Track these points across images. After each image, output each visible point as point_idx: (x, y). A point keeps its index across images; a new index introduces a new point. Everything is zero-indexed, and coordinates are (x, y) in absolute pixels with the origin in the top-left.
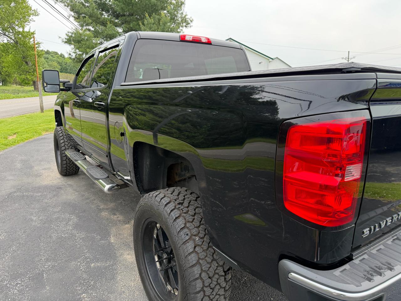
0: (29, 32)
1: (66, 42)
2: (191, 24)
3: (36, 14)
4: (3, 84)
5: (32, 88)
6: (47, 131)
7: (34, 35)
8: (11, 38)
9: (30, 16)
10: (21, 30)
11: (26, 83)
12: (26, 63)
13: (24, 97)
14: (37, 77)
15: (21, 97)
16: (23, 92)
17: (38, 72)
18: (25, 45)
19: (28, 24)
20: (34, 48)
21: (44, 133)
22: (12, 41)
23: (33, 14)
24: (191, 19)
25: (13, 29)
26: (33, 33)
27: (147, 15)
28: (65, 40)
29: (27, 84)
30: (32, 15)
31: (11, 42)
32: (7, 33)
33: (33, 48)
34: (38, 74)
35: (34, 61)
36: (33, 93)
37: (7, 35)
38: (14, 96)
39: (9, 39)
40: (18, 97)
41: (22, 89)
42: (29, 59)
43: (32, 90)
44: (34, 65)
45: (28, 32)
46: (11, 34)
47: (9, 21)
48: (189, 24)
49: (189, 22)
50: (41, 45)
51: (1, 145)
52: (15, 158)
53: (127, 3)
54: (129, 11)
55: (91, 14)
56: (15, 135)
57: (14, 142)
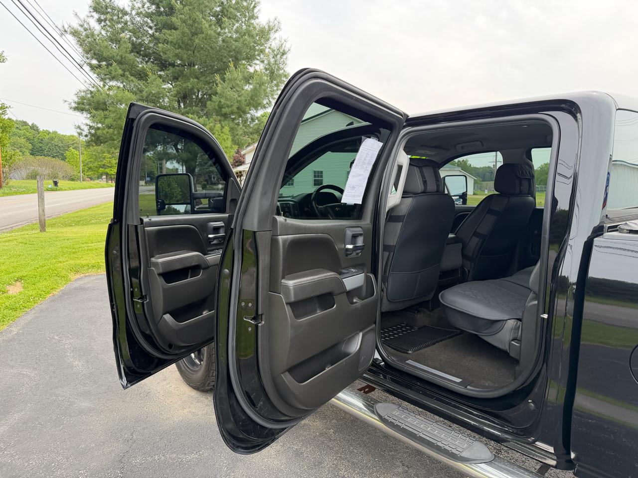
1: (76, 109)
6: (77, 272)
21: (73, 276)
27: (231, 65)
28: (74, 105)
50: (8, 111)
51: (4, 310)
52: (55, 343)
53: (184, 45)
54: (189, 59)
55: (122, 58)
56: (18, 283)
57: (28, 302)
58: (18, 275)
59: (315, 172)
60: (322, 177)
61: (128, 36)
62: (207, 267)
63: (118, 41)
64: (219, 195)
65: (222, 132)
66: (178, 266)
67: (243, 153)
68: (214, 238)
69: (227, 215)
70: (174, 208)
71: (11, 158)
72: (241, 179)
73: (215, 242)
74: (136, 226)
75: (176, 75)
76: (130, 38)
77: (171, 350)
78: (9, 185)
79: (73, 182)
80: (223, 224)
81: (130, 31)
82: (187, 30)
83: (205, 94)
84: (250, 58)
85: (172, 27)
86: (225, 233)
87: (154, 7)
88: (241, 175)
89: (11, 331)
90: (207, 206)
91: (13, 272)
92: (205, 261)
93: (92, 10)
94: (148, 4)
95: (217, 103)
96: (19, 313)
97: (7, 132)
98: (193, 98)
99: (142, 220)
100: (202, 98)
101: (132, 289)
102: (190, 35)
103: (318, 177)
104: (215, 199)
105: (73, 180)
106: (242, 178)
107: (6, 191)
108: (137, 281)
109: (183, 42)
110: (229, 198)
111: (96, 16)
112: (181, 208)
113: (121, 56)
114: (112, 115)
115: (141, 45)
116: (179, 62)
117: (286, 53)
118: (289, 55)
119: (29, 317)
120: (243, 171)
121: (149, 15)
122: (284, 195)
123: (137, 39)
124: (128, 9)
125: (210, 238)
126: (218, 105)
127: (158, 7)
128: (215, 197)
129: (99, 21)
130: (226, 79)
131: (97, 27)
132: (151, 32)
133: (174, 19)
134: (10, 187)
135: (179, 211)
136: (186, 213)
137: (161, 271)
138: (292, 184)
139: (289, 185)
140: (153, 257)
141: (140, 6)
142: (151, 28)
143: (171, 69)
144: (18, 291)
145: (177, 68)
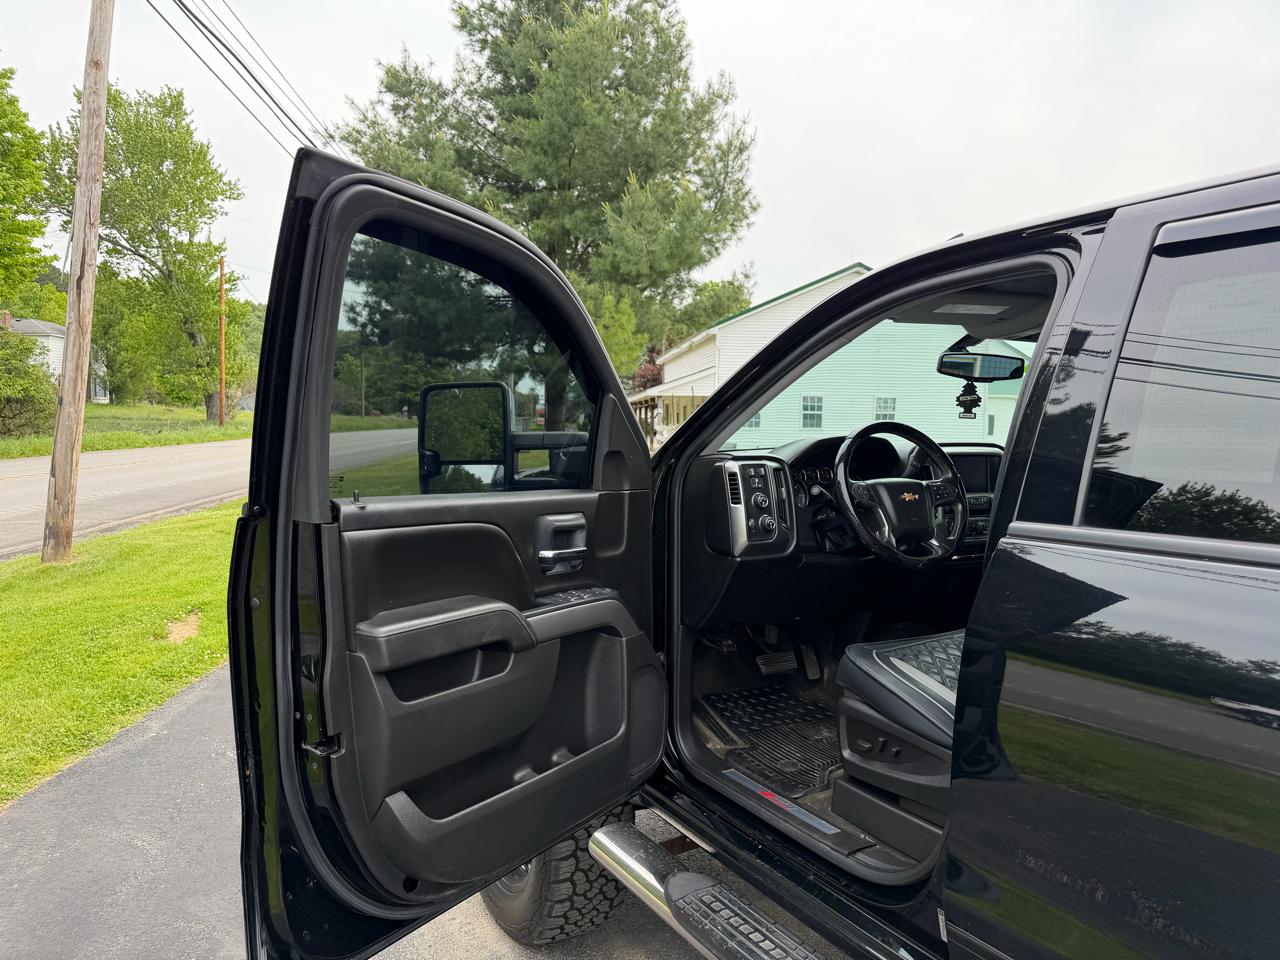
0: (210, 244)
2: (753, 218)
3: (233, 193)
4: (111, 400)
5: (200, 413)
7: (223, 254)
8: (152, 263)
9: (214, 199)
10: (184, 238)
11: (178, 398)
12: (192, 336)
13: (178, 444)
14: (221, 379)
15: (168, 442)
16: (174, 425)
17: (224, 365)
18: (193, 284)
19: (208, 221)
20: (220, 290)
22: (155, 272)
23: (223, 193)
24: (754, 203)
25: (163, 236)
26: (219, 249)
27: (633, 180)
29: (184, 400)
30: (220, 197)
31: (153, 273)
32: (143, 248)
33: (216, 293)
34: (224, 370)
35: (215, 331)
36: (204, 429)
37: (143, 253)
38: (147, 438)
39: (147, 266)
40: (160, 442)
41: (169, 416)
42: (201, 324)
43: (202, 421)
44: (214, 343)
45: (206, 245)
46: (155, 251)
47: (151, 213)
48: (746, 217)
49: (748, 210)
50: (240, 285)
51: (147, 678)
52: (225, 768)
53: (554, 148)
54: (560, 175)
55: (436, 179)
56: (192, 618)
57: (199, 661)
58: (194, 599)
59: (805, 399)
60: (820, 408)
61: (449, 137)
62: (529, 646)
63: (429, 146)
64: (579, 442)
65: (618, 312)
66: (439, 648)
67: (659, 361)
68: (556, 560)
69: (596, 495)
70: (468, 473)
71: (241, 371)
72: (653, 414)
73: (558, 569)
74: (318, 527)
75: (535, 209)
76: (451, 140)
77: (412, 896)
78: (236, 419)
79: (348, 417)
80: (583, 521)
81: (453, 127)
82: (558, 120)
83: (589, 246)
84: (675, 165)
85: (530, 114)
86: (586, 546)
87: (499, 77)
88: (654, 407)
89: (147, 729)
90: (547, 468)
91: (187, 593)
92: (523, 628)
93: (384, 90)
94: (488, 73)
95: (610, 259)
96: (174, 688)
97: (237, 323)
98: (565, 254)
99: (335, 509)
100: (583, 253)
101: (298, 716)
102: (565, 129)
103: (813, 408)
104: (571, 449)
105: (347, 413)
106: (656, 412)
107: (229, 432)
108: (314, 686)
109: (550, 144)
110: (603, 448)
111: (389, 98)
112: (485, 473)
113: (434, 175)
114: (405, 288)
115: (471, 152)
116: (542, 183)
117: (747, 148)
118: (754, 152)
119: (192, 698)
120: (659, 397)
121: (487, 94)
122: (738, 448)
123: (465, 141)
124: (448, 85)
125: (544, 560)
126: (612, 263)
127: (507, 77)
128: (570, 446)
129: (396, 108)
130: (625, 210)
131: (392, 122)
132: (491, 127)
133: (535, 99)
134: (237, 424)
135: (479, 480)
136: (496, 486)
137: (386, 663)
138: (757, 424)
139: (751, 426)
140: (364, 618)
141: (474, 79)
142: (491, 118)
143: (528, 197)
144: (187, 636)
145: (538, 194)
